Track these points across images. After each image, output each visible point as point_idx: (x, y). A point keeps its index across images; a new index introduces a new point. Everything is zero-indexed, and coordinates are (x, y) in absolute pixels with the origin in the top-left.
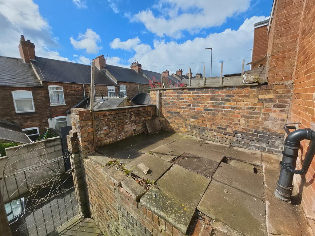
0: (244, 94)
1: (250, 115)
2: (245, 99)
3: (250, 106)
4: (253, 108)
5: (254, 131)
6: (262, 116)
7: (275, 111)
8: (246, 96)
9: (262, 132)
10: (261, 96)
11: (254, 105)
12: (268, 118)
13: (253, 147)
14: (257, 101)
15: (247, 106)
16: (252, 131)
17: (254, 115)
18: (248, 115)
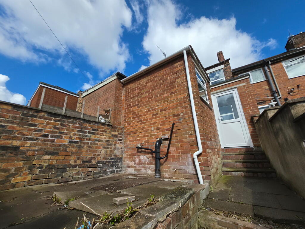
0: (104, 130)
1: (107, 146)
2: (105, 134)
3: (107, 139)
4: (109, 140)
5: (109, 159)
6: (113, 147)
7: (118, 143)
8: (105, 132)
9: (114, 158)
10: (113, 133)
11: (109, 139)
12: (116, 148)
13: (109, 173)
14: (111, 136)
15: (106, 139)
16: (108, 159)
17: (109, 146)
18: (106, 146)
